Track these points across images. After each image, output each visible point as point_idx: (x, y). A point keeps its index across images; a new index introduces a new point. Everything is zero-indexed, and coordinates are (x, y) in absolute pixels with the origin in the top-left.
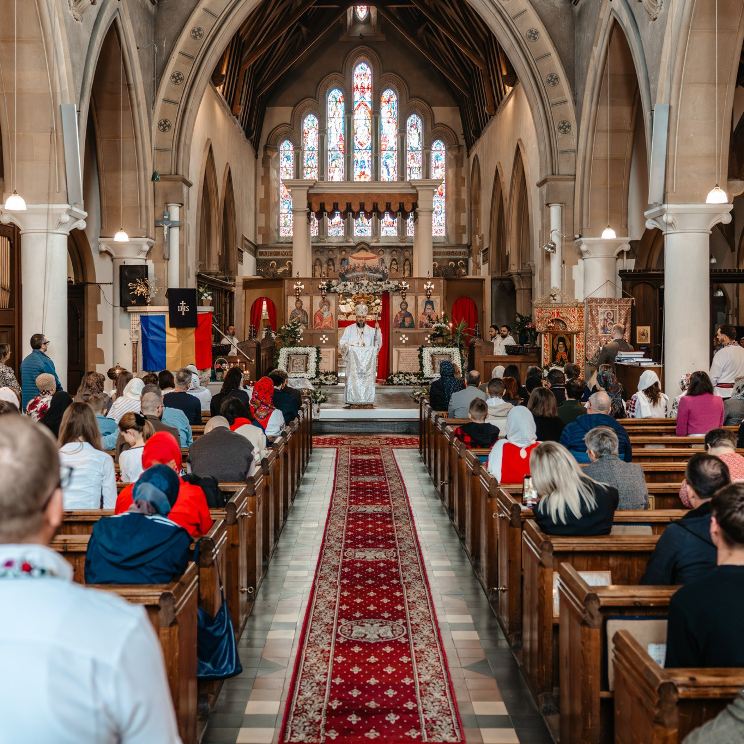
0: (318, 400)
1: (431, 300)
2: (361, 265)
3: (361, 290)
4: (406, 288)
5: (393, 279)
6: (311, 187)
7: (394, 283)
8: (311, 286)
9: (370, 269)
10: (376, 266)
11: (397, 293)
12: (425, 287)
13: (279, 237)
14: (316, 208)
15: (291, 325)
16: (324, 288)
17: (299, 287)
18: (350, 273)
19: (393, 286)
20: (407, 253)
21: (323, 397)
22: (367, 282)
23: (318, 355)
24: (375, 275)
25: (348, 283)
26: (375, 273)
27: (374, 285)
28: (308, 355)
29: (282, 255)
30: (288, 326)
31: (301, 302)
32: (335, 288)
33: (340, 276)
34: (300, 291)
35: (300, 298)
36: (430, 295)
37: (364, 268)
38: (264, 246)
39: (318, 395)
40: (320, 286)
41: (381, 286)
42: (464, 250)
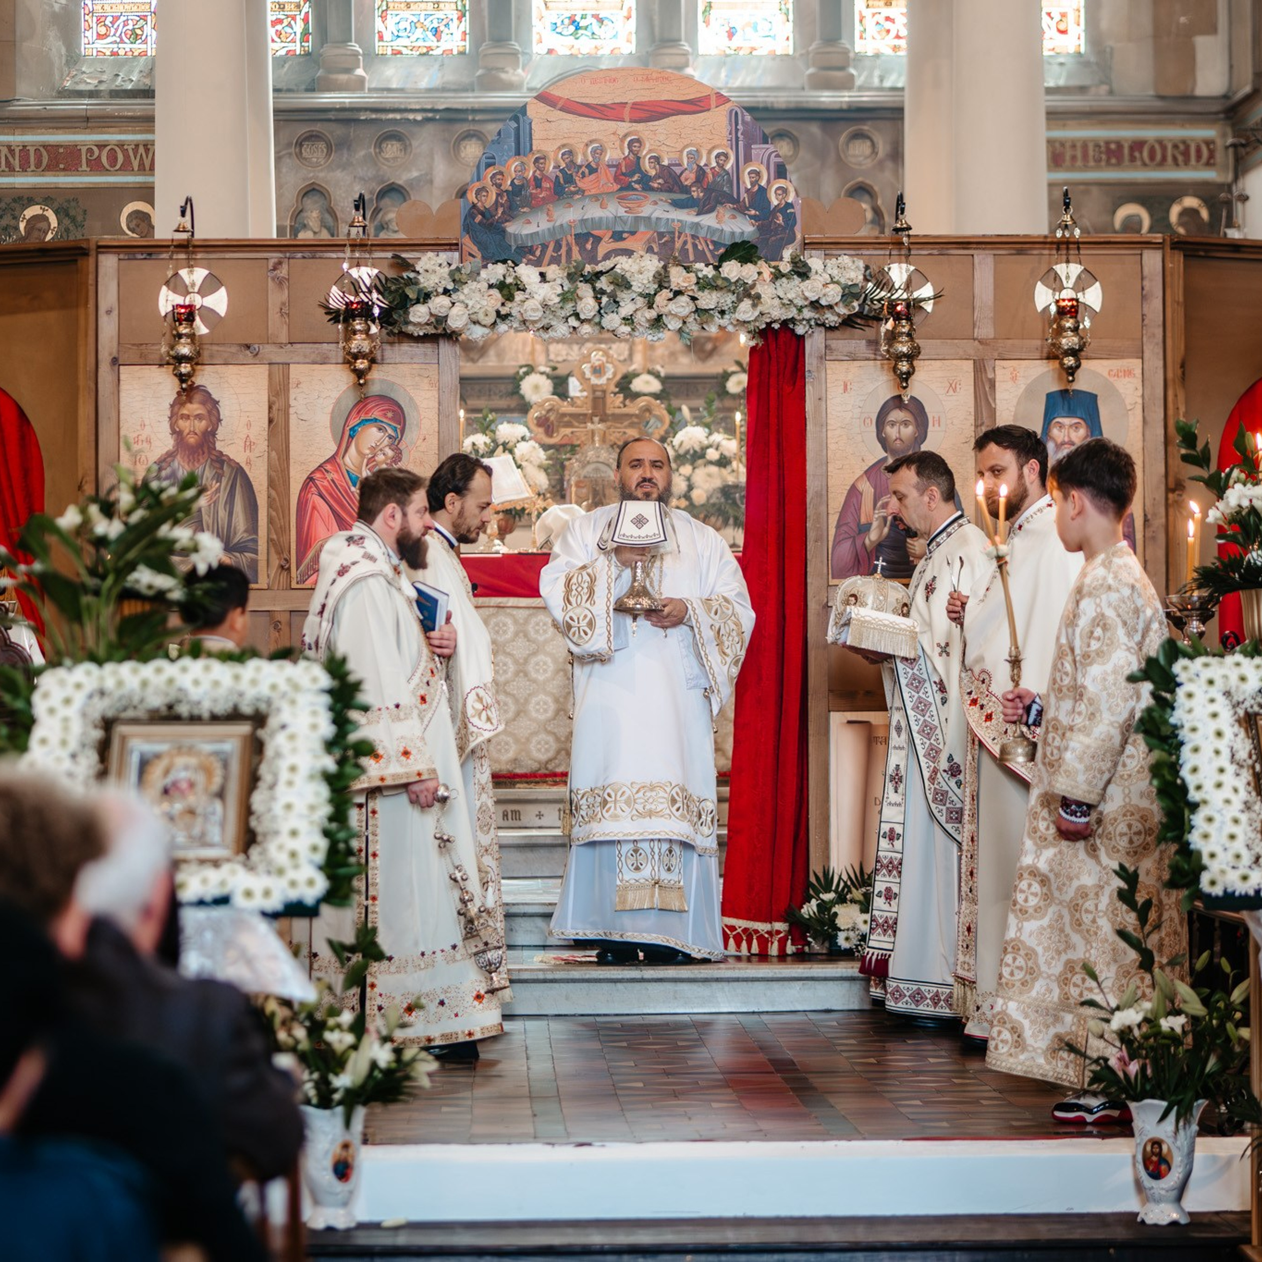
0: (343, 1081)
1: (1083, 383)
2: (614, 154)
3: (612, 320)
4: (914, 306)
5: (831, 248)
7: (832, 275)
8: (276, 298)
10: (709, 161)
11: (855, 341)
12: (1044, 295)
13: (73, 58)
15: (125, 498)
16: (365, 311)
17: (198, 301)
18: (535, 205)
19: (833, 294)
20: (859, 151)
21: (384, 1056)
22: (652, 264)
23: (341, 722)
24: (708, 220)
25: (527, 273)
26: (704, 208)
27: (704, 284)
28: (259, 719)
29: (96, 166)
30: (109, 510)
31: (212, 405)
32: (439, 303)
33: (468, 228)
34: (201, 328)
35: (205, 378)
36: (1074, 352)
39: (340, 1040)
40: (336, 298)
41: (746, 291)
42: (1208, 132)
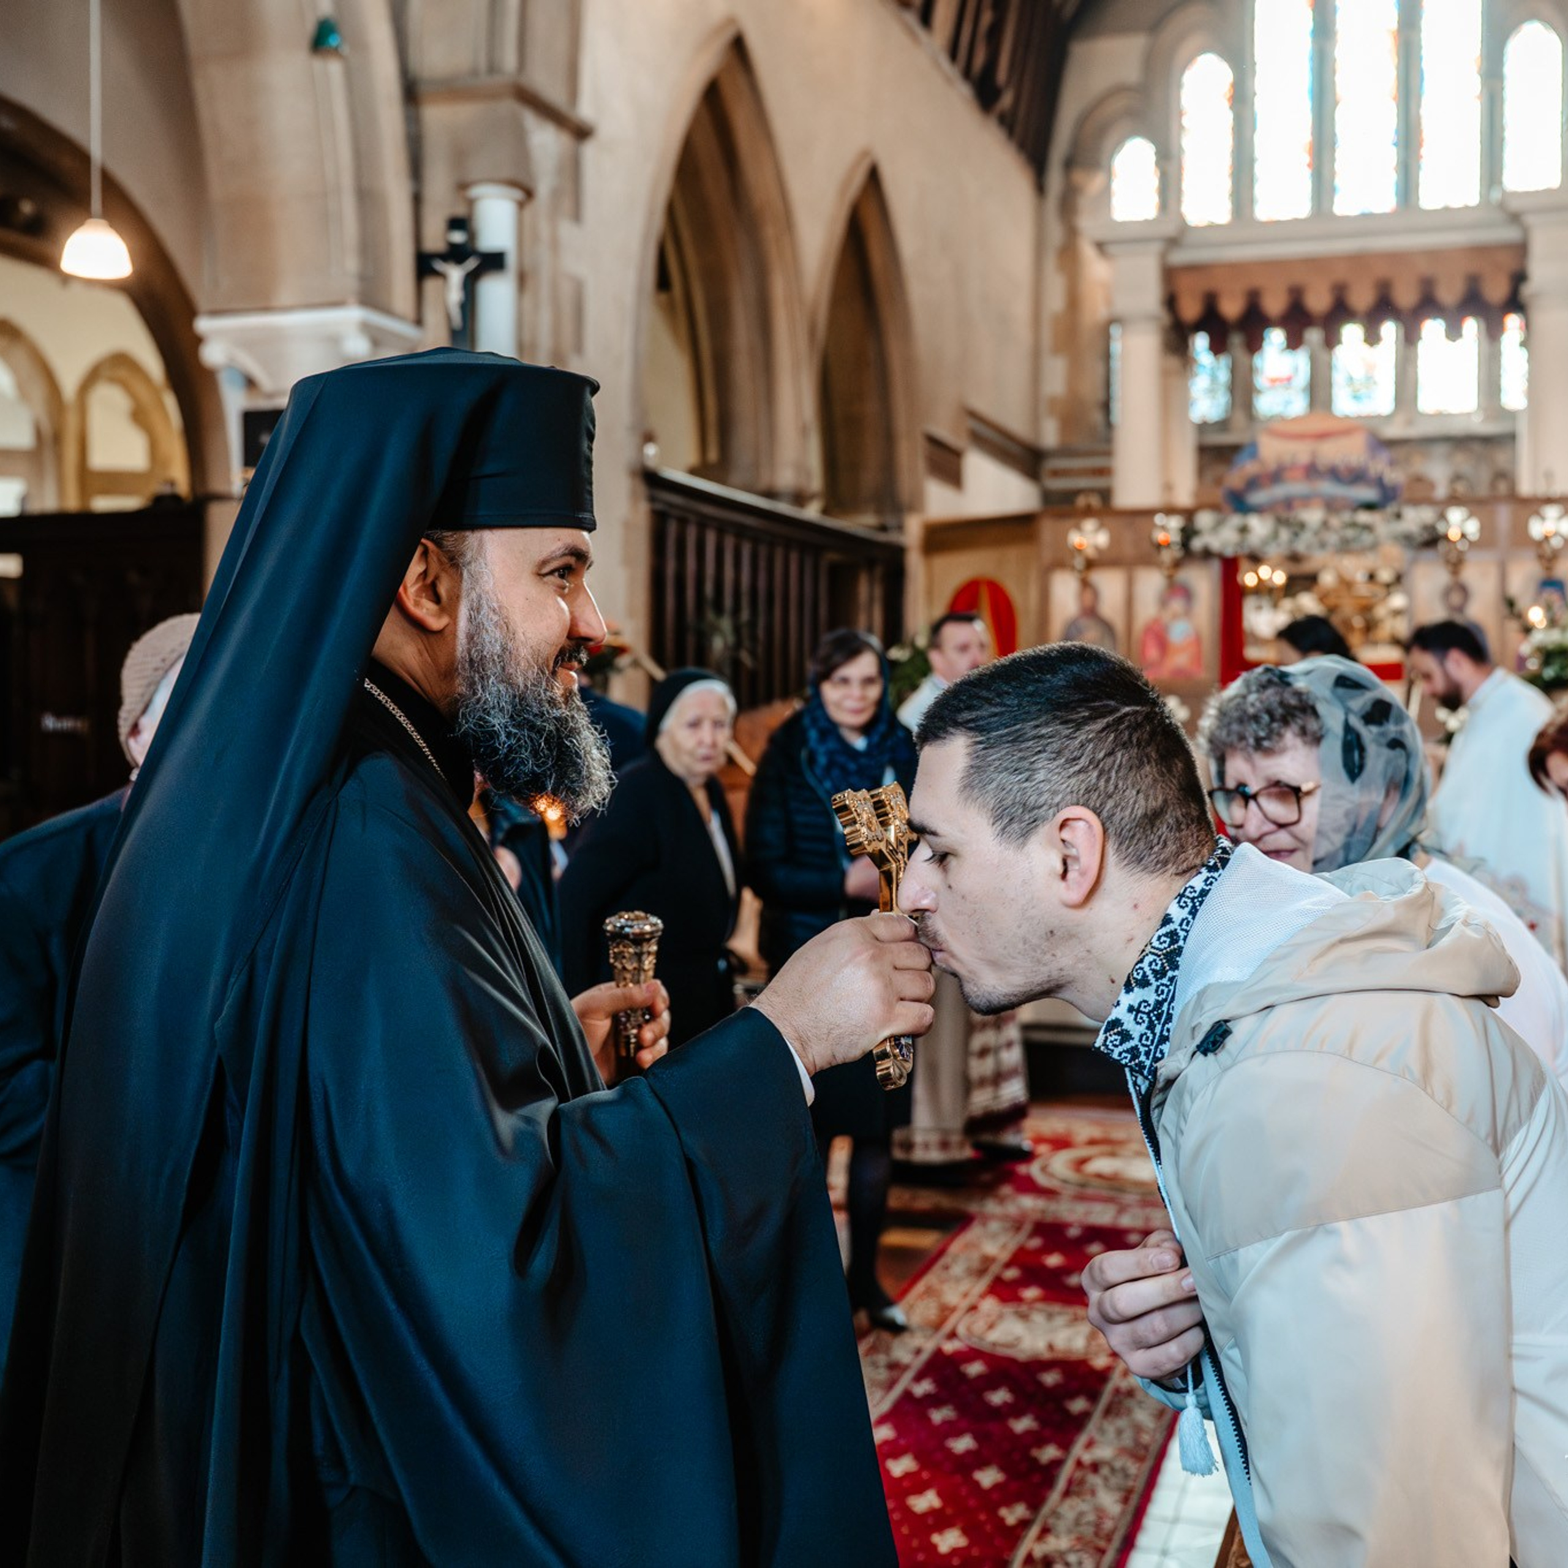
2: (1304, 458)
4: (1463, 536)
5: (1416, 502)
6: (1173, 242)
7: (1415, 518)
8: (1130, 538)
9: (1334, 474)
10: (1352, 461)
11: (1428, 554)
12: (1537, 529)
14: (1191, 310)
16: (1169, 543)
17: (1089, 539)
18: (1261, 487)
19: (1416, 530)
22: (1321, 515)
24: (1352, 491)
25: (1255, 521)
26: (1350, 484)
27: (1346, 524)
31: (1096, 591)
32: (1206, 538)
33: (1227, 498)
35: (1093, 578)
36: (1553, 559)
37: (1312, 471)
38: (1065, 451)
40: (1155, 535)
41: (1368, 528)
